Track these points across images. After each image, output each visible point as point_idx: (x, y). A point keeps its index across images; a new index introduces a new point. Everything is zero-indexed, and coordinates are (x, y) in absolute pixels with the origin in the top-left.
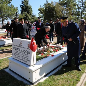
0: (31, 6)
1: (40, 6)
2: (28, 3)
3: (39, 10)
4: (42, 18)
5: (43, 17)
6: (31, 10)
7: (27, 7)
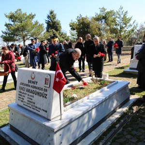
0: (59, 21)
1: (72, 20)
2: (55, 18)
3: (71, 26)
4: (74, 37)
5: (76, 35)
6: (60, 27)
7: (55, 22)
